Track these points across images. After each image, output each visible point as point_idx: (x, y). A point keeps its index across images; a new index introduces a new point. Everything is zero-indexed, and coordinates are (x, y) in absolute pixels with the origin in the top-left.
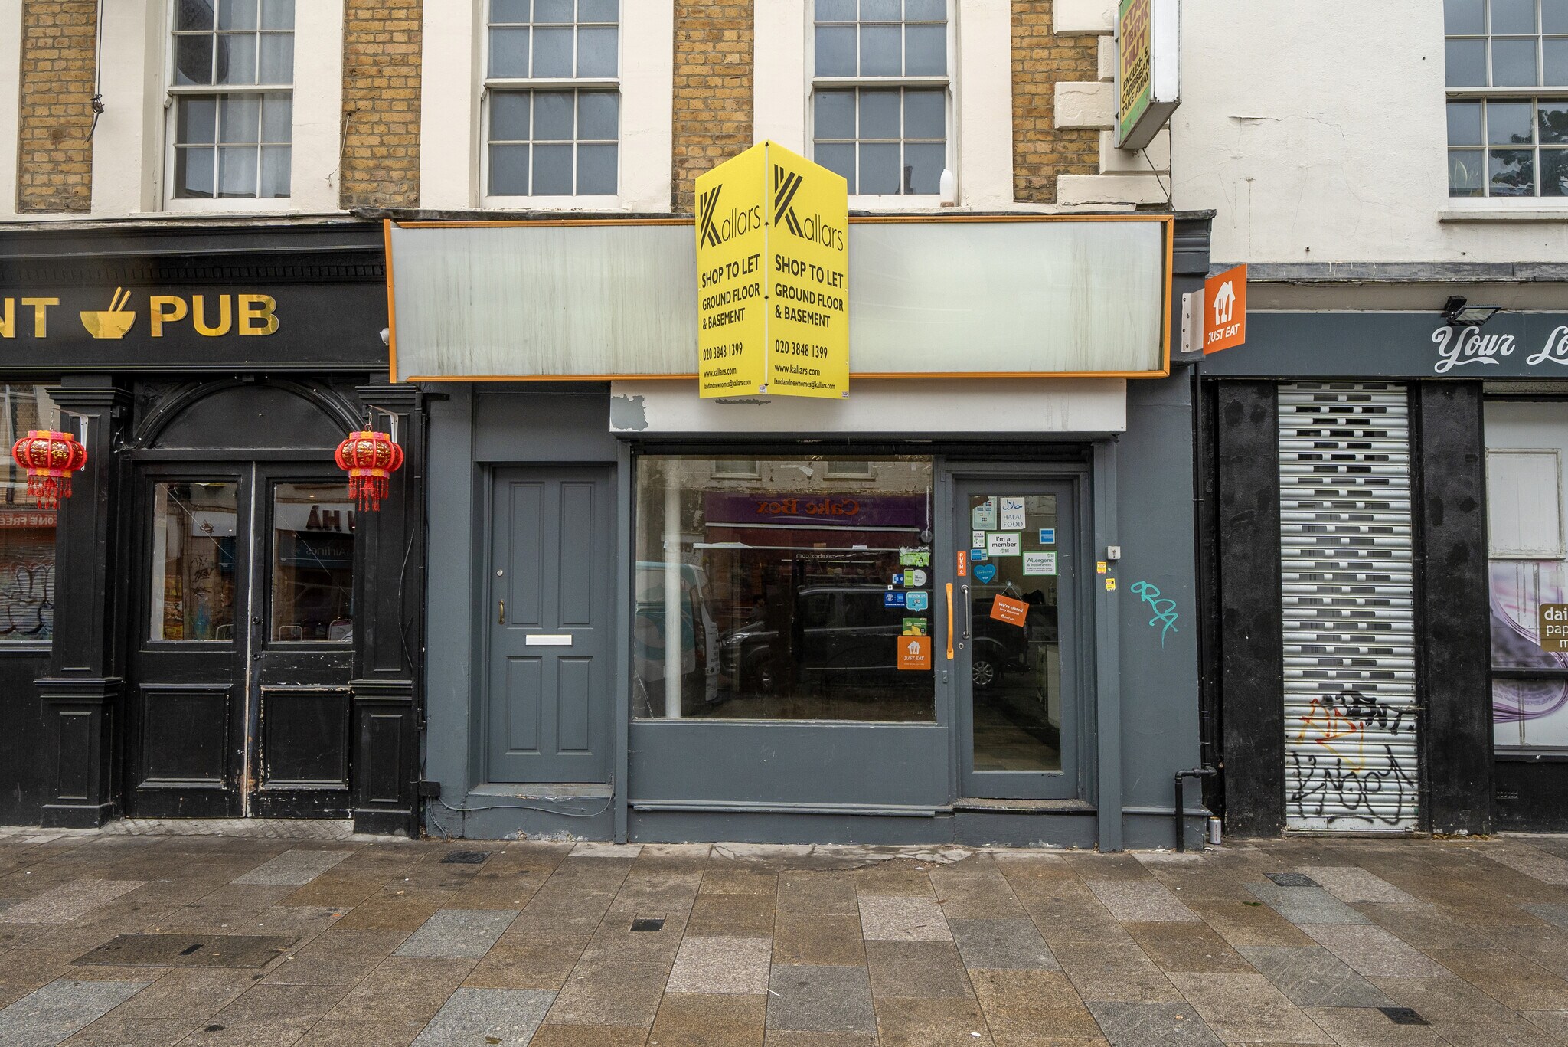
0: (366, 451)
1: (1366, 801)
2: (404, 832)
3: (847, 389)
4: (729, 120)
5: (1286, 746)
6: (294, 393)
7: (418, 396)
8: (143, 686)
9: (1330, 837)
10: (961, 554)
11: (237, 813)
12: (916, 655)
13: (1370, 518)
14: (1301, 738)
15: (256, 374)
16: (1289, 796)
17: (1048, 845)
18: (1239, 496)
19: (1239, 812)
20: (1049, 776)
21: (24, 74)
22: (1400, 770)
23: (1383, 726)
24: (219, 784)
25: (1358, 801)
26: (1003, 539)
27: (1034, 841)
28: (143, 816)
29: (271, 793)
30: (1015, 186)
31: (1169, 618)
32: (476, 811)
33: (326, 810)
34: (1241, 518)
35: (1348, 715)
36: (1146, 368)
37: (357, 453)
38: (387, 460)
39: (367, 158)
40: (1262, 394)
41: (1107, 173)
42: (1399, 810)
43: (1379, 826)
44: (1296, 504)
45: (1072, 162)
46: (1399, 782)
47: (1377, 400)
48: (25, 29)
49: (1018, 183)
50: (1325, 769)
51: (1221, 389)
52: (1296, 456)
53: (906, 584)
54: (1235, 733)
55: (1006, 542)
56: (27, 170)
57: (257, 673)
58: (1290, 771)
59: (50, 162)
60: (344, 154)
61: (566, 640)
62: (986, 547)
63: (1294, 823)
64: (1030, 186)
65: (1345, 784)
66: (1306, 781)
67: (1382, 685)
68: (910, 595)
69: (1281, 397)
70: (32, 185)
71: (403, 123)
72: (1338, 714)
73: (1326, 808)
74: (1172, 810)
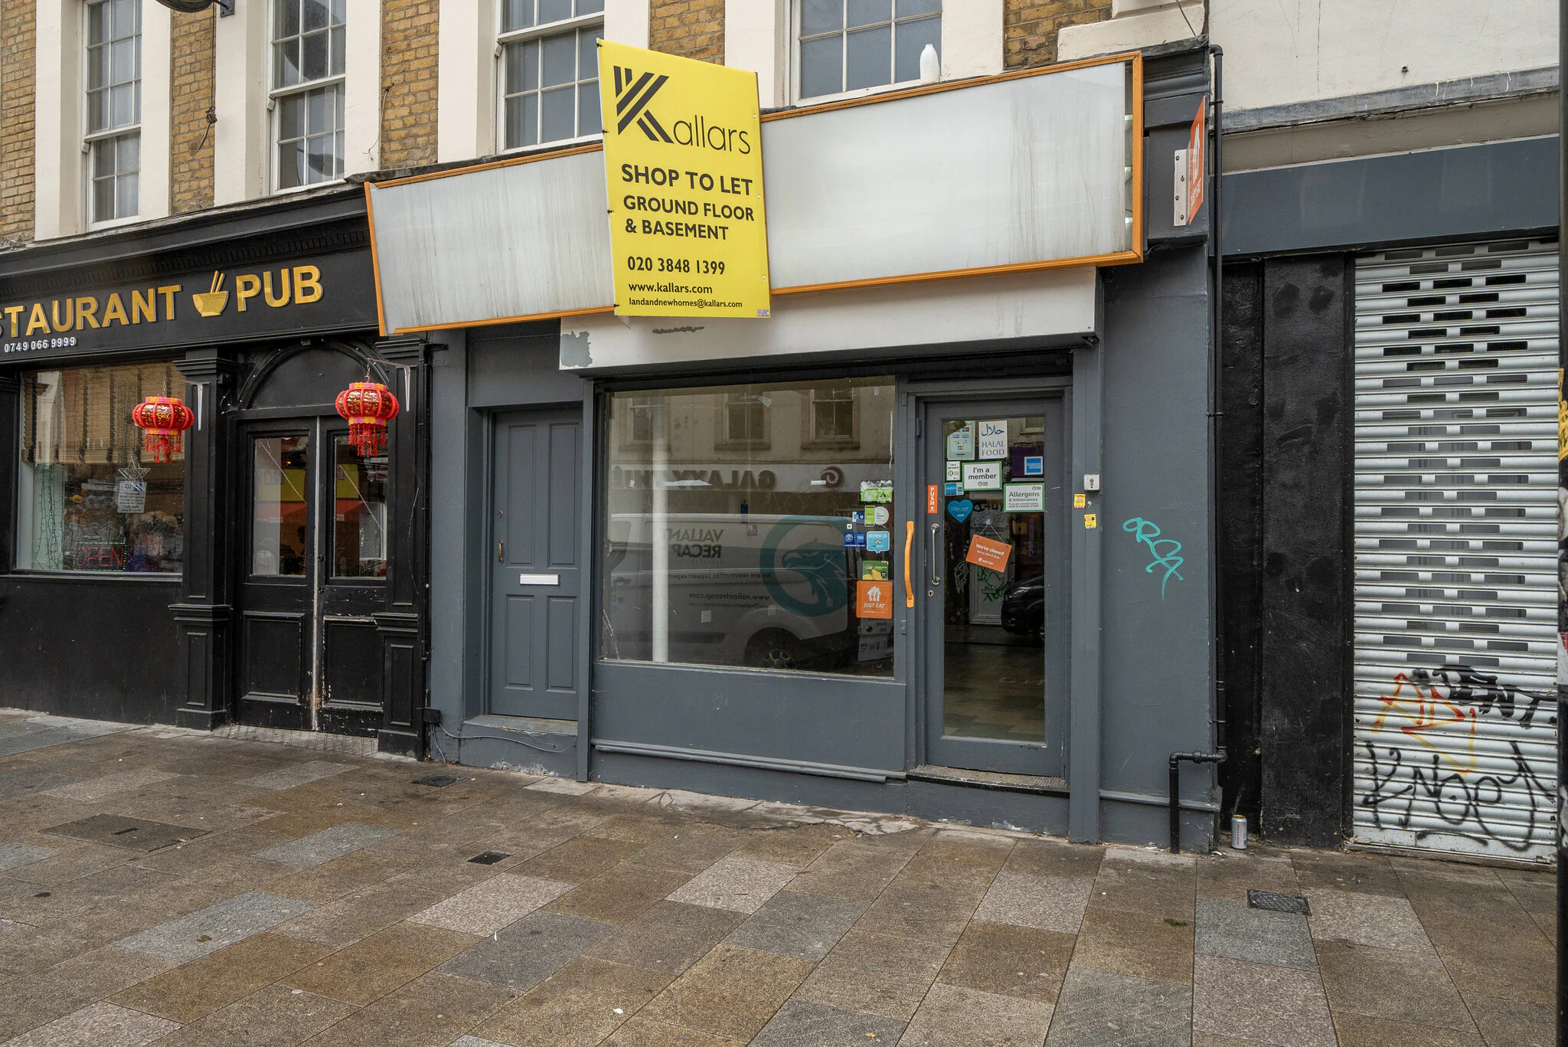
0: (355, 400)
1: (1477, 814)
2: (413, 754)
3: (767, 306)
4: (702, 33)
5: (1356, 733)
6: (345, 354)
7: (421, 347)
8: (246, 612)
9: (1416, 858)
10: (932, 489)
11: (308, 727)
12: (876, 602)
13: (1495, 430)
14: (1378, 723)
15: (312, 338)
16: (1358, 799)
17: (1014, 828)
18: (1290, 408)
19: (1281, 812)
20: (1030, 748)
21: (173, 99)
22: (1533, 777)
23: (1507, 715)
24: (293, 699)
25: (1466, 814)
26: (981, 470)
27: (997, 821)
28: (248, 724)
29: (330, 711)
30: (1007, 51)
31: (1172, 563)
32: (469, 739)
33: (370, 730)
34: (1292, 436)
35: (1452, 696)
36: (1110, 251)
37: (364, 402)
38: (374, 408)
39: (400, 129)
40: (1328, 272)
41: (1121, 15)
42: (1530, 832)
43: (1495, 850)
44: (1380, 414)
45: (1077, 10)
46: (1531, 794)
47: (1510, 265)
48: (173, 61)
49: (1010, 47)
50: (1414, 767)
51: (1268, 272)
52: (1381, 351)
53: (867, 522)
54: (1277, 712)
55: (984, 473)
56: (176, 180)
57: (322, 604)
58: (1360, 765)
59: (190, 171)
60: (383, 127)
61: (552, 579)
62: (961, 481)
63: (1364, 833)
64: (1025, 48)
65: (1445, 790)
66: (1385, 781)
67: (1506, 659)
68: (870, 535)
69: (1359, 274)
70: (179, 193)
71: (426, 91)
72: (1436, 695)
73: (1413, 819)
74: (1165, 800)
